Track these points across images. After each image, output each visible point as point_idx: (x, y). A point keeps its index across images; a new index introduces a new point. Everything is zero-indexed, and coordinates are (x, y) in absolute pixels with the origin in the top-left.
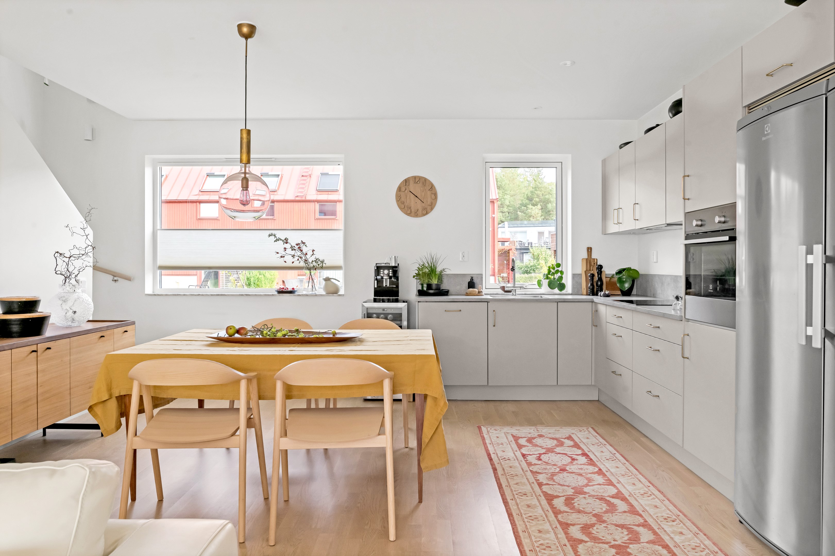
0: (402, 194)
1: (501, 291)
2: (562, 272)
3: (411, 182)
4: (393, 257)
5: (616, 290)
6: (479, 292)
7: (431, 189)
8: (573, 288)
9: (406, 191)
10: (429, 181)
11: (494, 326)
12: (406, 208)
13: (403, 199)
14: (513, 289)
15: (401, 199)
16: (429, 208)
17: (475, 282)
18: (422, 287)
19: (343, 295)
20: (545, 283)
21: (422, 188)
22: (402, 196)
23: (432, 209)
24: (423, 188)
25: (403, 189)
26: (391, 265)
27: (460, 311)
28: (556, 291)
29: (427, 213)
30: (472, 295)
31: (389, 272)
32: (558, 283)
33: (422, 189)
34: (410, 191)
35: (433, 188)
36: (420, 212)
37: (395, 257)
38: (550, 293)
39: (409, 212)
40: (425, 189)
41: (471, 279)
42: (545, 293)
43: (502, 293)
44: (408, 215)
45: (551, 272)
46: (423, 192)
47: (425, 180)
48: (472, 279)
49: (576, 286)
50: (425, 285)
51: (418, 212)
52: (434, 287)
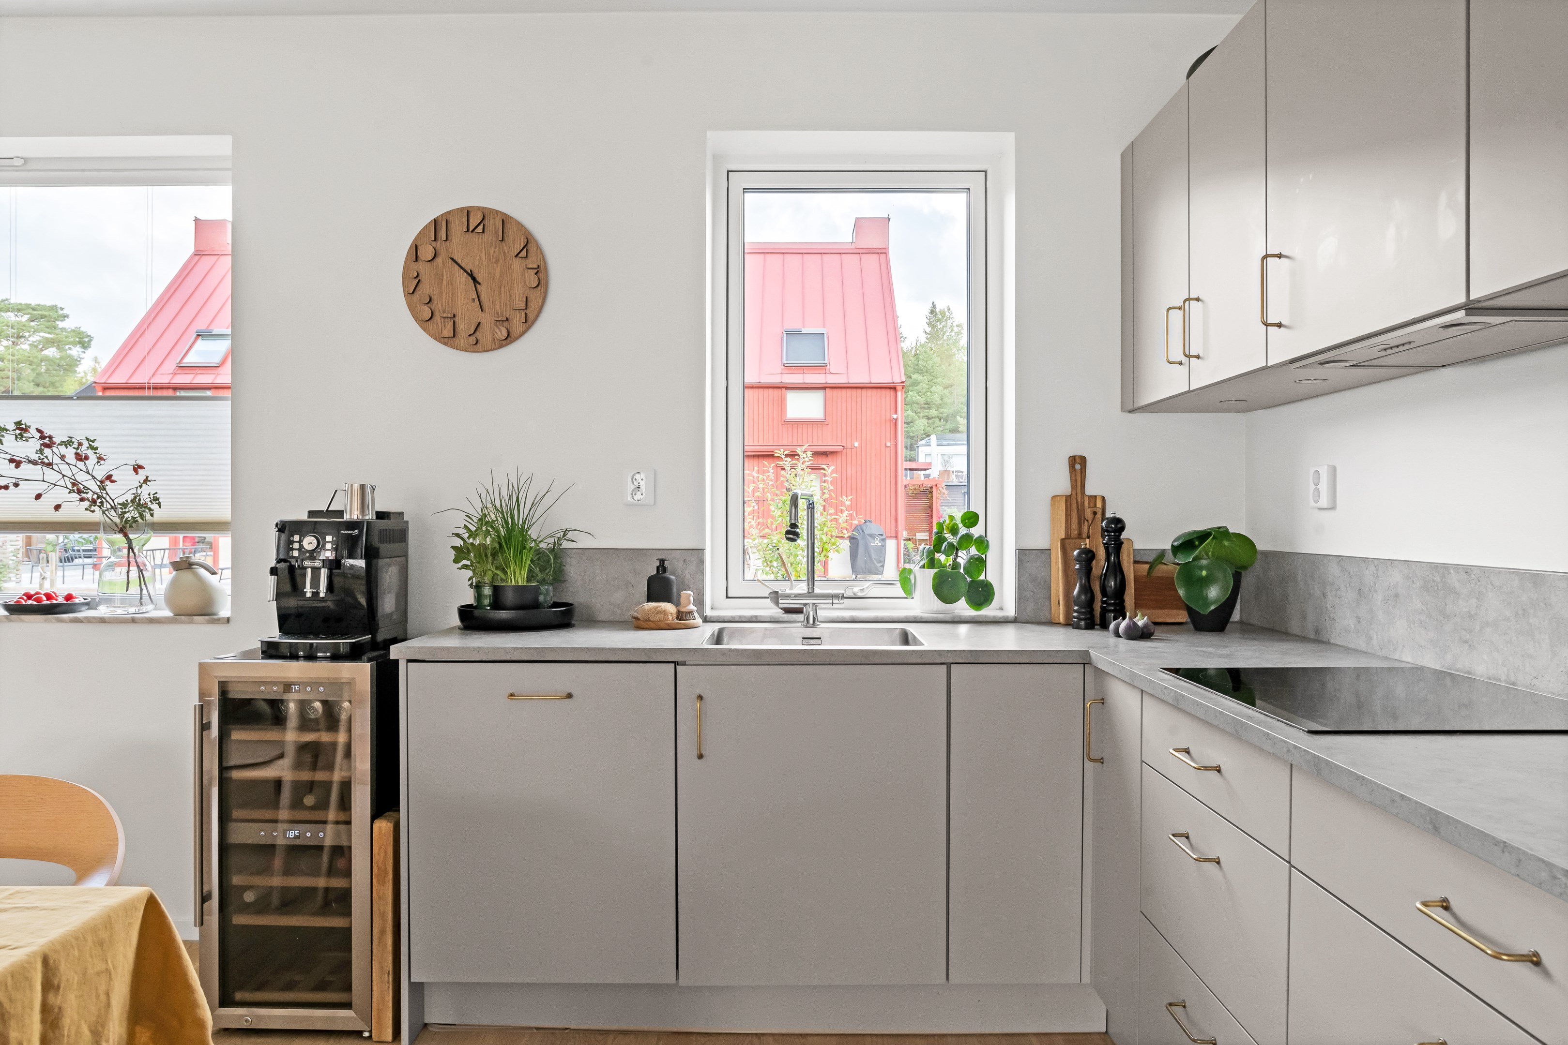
0: (424, 269)
1: (771, 610)
2: (982, 543)
3: (458, 228)
4: (356, 487)
5: (1173, 608)
6: (681, 616)
7: (523, 254)
8: (1020, 599)
9: (439, 260)
10: (518, 224)
11: (700, 756)
12: (437, 318)
13: (426, 288)
14: (805, 605)
15: (420, 287)
16: (517, 320)
17: (673, 577)
18: (479, 596)
19: (228, 620)
20: (924, 578)
21: (495, 248)
22: (422, 277)
23: (529, 322)
24: (497, 250)
25: (427, 252)
26: (347, 517)
27: (570, 696)
28: (962, 607)
29: (509, 339)
30: (653, 625)
31: (325, 542)
32: (969, 579)
33: (492, 251)
34: (452, 259)
35: (532, 248)
36: (485, 334)
37: (363, 487)
38: (941, 617)
39: (448, 332)
40: (504, 253)
41: (658, 568)
42: (921, 618)
43: (770, 617)
44: (445, 344)
45: (946, 543)
46: (497, 261)
47: (505, 220)
48: (662, 567)
49: (1032, 593)
50: (487, 591)
51: (479, 334)
52: (509, 597)
